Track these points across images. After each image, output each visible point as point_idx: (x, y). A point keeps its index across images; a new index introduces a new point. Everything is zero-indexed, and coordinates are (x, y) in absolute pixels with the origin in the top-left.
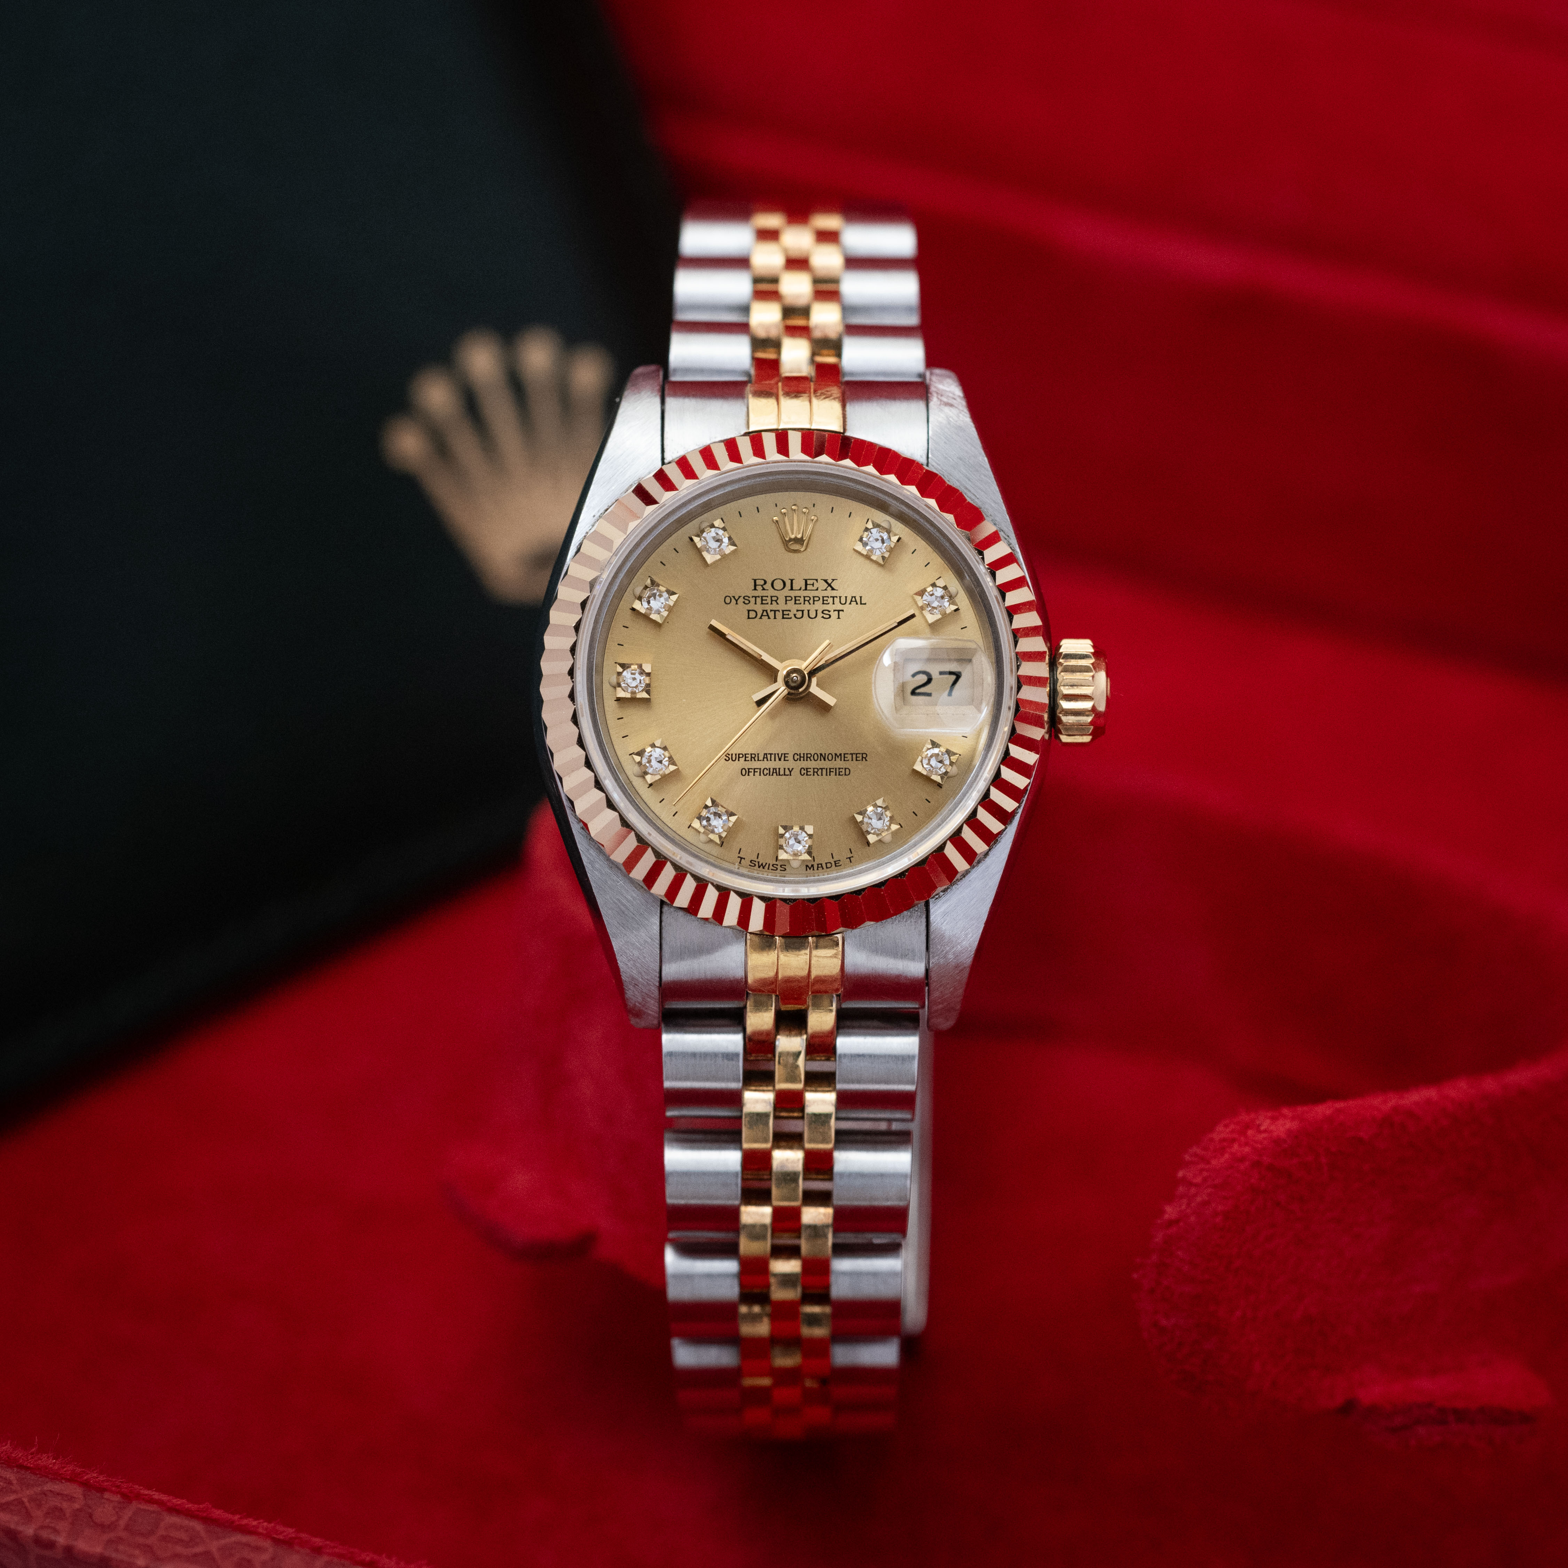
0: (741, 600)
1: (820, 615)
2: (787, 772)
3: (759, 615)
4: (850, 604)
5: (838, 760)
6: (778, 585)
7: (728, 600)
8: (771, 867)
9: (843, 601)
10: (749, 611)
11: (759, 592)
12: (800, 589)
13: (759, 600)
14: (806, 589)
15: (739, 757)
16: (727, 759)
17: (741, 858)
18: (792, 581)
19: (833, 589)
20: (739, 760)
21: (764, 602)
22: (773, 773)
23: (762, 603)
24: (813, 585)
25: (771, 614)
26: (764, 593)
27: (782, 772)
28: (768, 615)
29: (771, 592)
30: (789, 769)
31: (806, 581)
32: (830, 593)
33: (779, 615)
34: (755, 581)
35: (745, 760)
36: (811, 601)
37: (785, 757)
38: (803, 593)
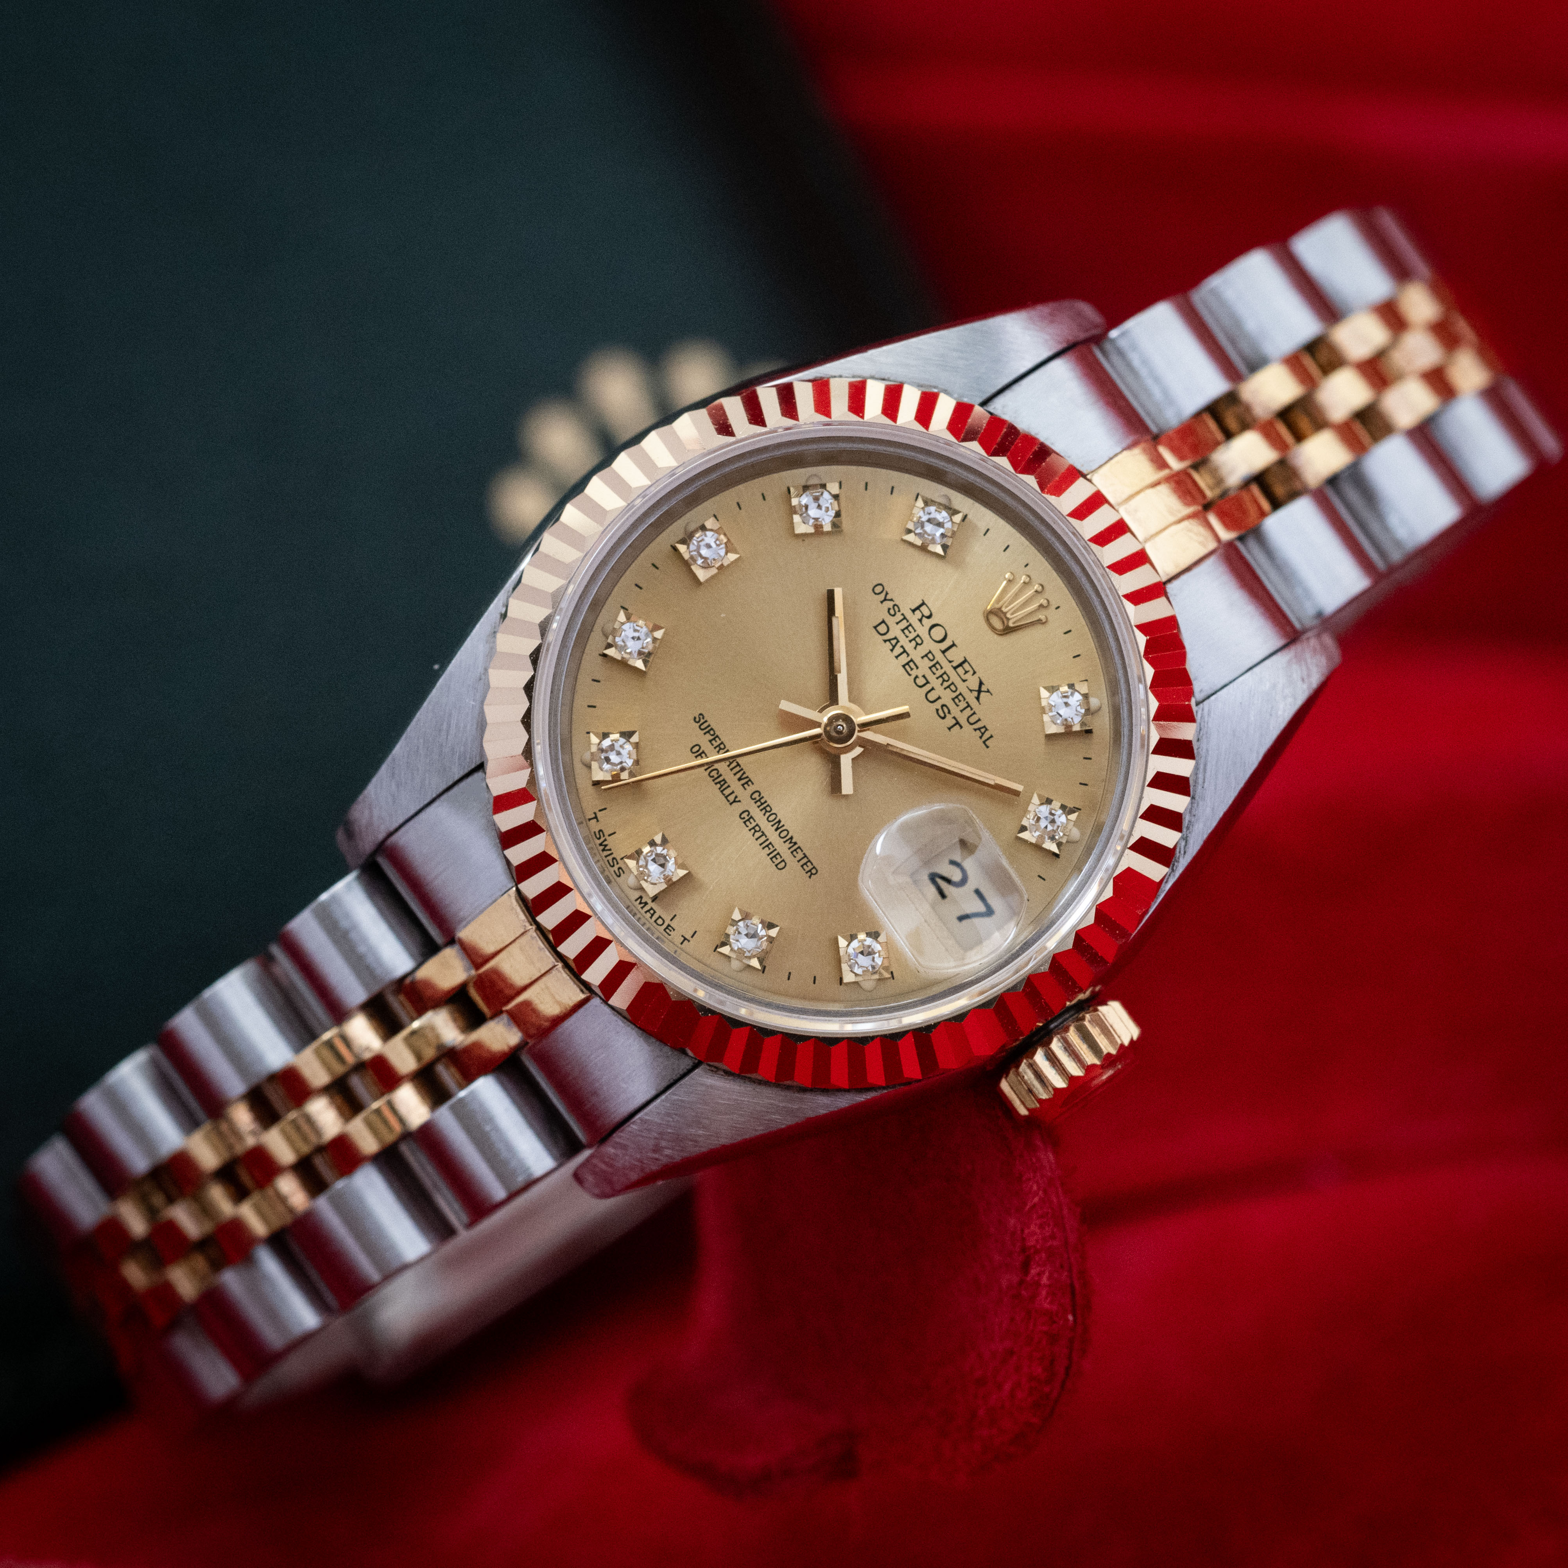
0: (890, 604)
1: (938, 705)
2: (731, 798)
3: (886, 637)
4: (975, 730)
5: (788, 845)
6: (938, 633)
7: (878, 589)
8: (610, 858)
9: (972, 720)
10: (883, 622)
11: (914, 619)
12: (950, 662)
13: (904, 624)
14: (955, 668)
15: (709, 730)
16: (697, 720)
17: (596, 817)
18: (954, 645)
19: (978, 698)
20: (705, 734)
21: (906, 631)
22: (719, 782)
23: (903, 630)
24: (966, 672)
25: (898, 650)
26: (916, 624)
27: (727, 792)
28: (894, 647)
29: (922, 631)
30: (736, 797)
31: (965, 661)
32: (971, 698)
33: (904, 659)
34: (923, 604)
35: (710, 741)
36: (946, 684)
37: (747, 783)
38: (948, 668)
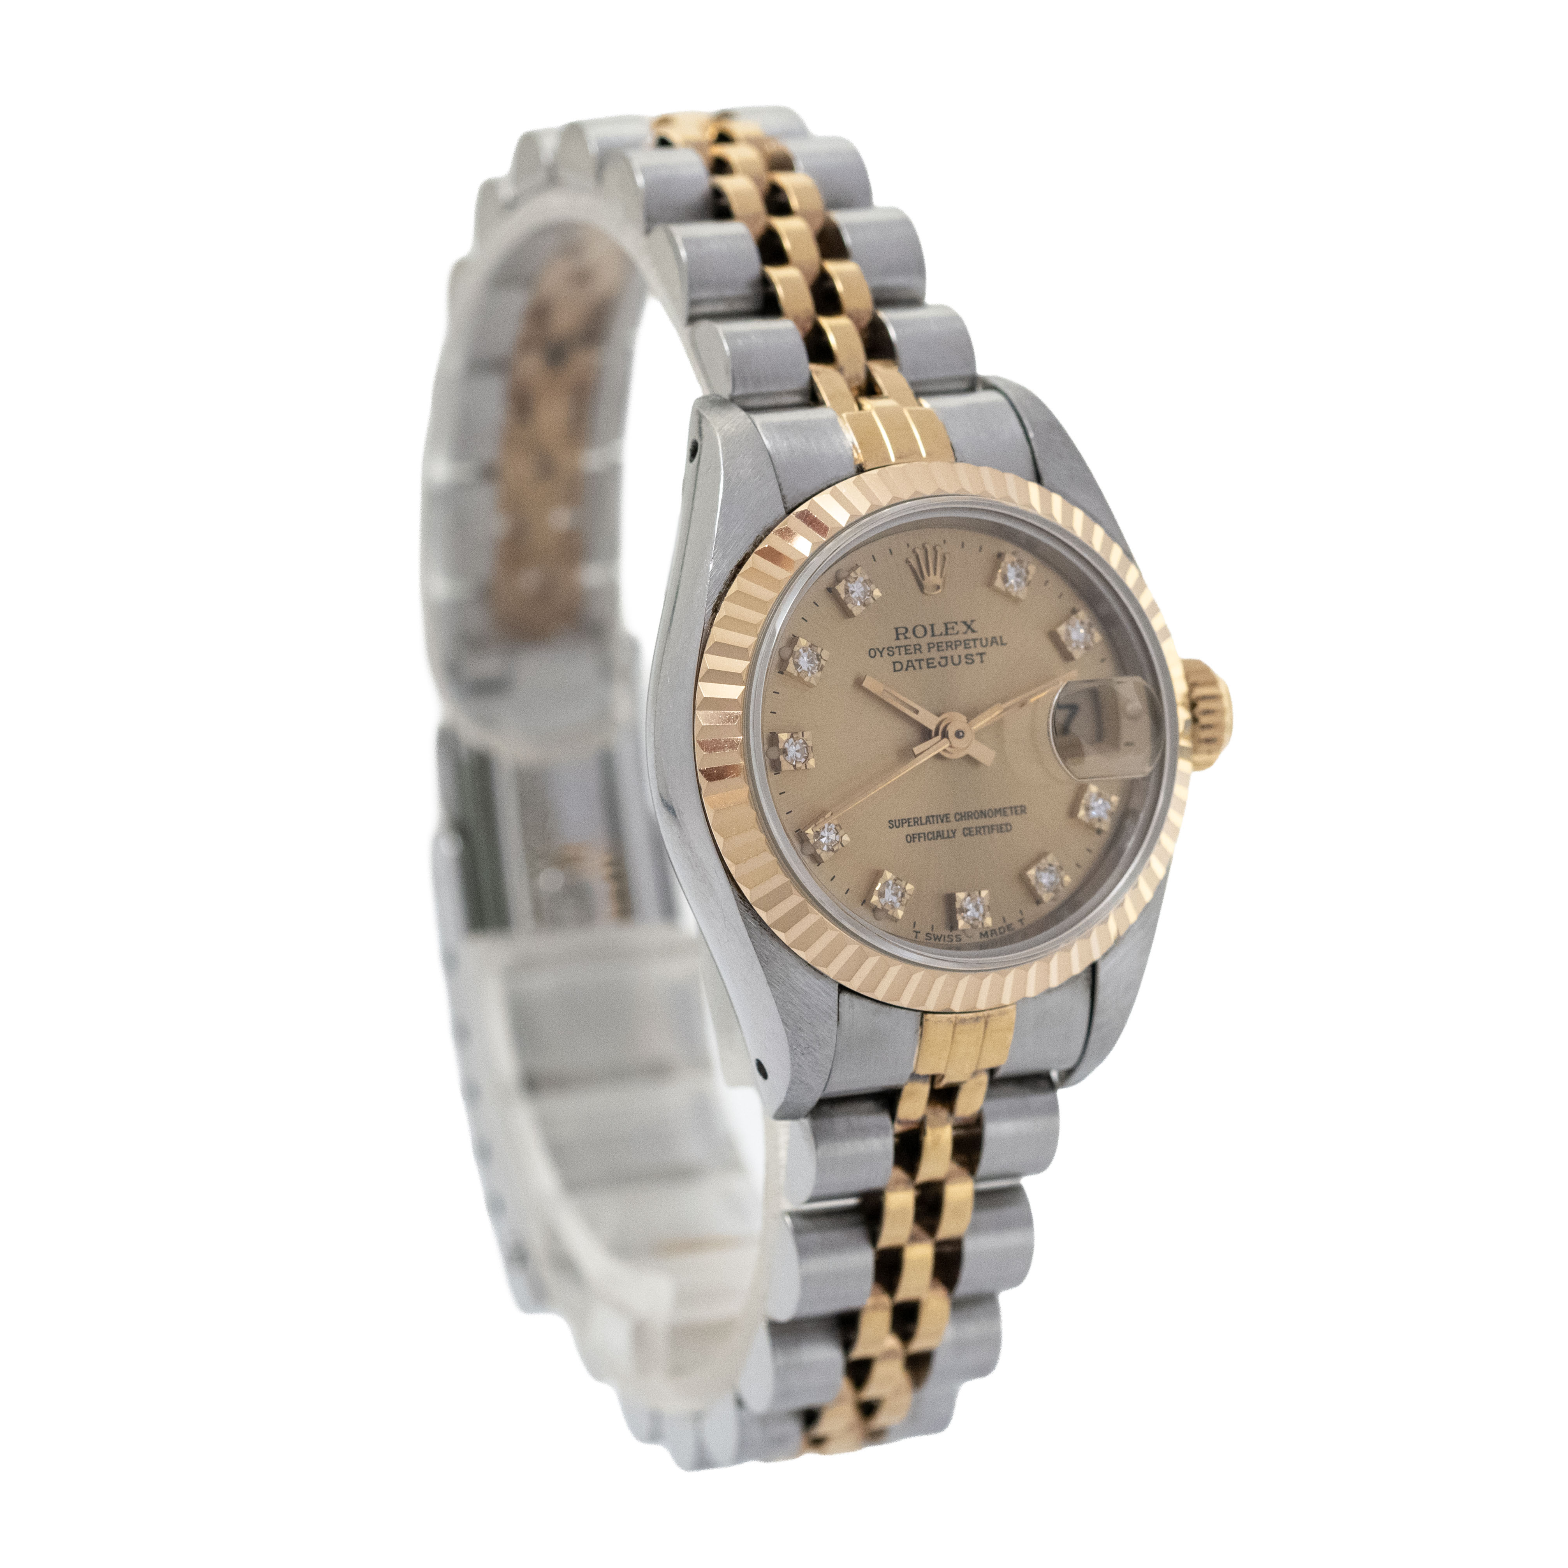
0: (885, 652)
1: (963, 660)
2: (951, 834)
3: (905, 667)
4: (991, 645)
5: (998, 816)
6: (920, 631)
7: (873, 653)
8: (947, 939)
9: (984, 643)
10: (894, 663)
11: (902, 642)
12: (941, 635)
13: (903, 650)
14: (947, 634)
15: (902, 822)
16: (891, 826)
17: (917, 932)
18: (932, 626)
19: (973, 631)
20: (902, 827)
21: (907, 652)
22: (937, 836)
23: (906, 654)
24: (953, 628)
25: (916, 664)
26: (907, 642)
27: (946, 835)
28: (913, 666)
29: (914, 641)
30: (952, 831)
31: (946, 624)
32: (971, 635)
33: (924, 664)
34: (897, 629)
35: (909, 826)
36: (953, 646)
37: (947, 818)
38: (943, 639)
